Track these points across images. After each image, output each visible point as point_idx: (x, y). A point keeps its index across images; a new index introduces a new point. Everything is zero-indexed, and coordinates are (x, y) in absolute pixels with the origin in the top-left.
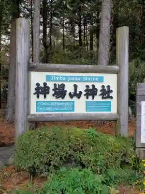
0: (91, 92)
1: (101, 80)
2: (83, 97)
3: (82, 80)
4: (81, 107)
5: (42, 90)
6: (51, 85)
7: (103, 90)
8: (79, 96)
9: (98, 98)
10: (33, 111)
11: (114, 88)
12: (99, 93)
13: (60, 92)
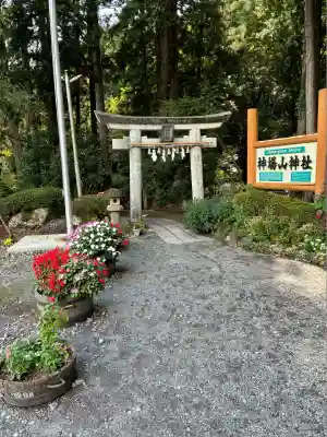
0: (294, 163)
1: (303, 150)
2: (288, 168)
3: (288, 152)
4: (287, 178)
5: (262, 163)
6: (267, 158)
7: (304, 161)
8: (285, 167)
9: (300, 169)
10: (258, 181)
11: (313, 158)
12: (301, 163)
13: (273, 165)
